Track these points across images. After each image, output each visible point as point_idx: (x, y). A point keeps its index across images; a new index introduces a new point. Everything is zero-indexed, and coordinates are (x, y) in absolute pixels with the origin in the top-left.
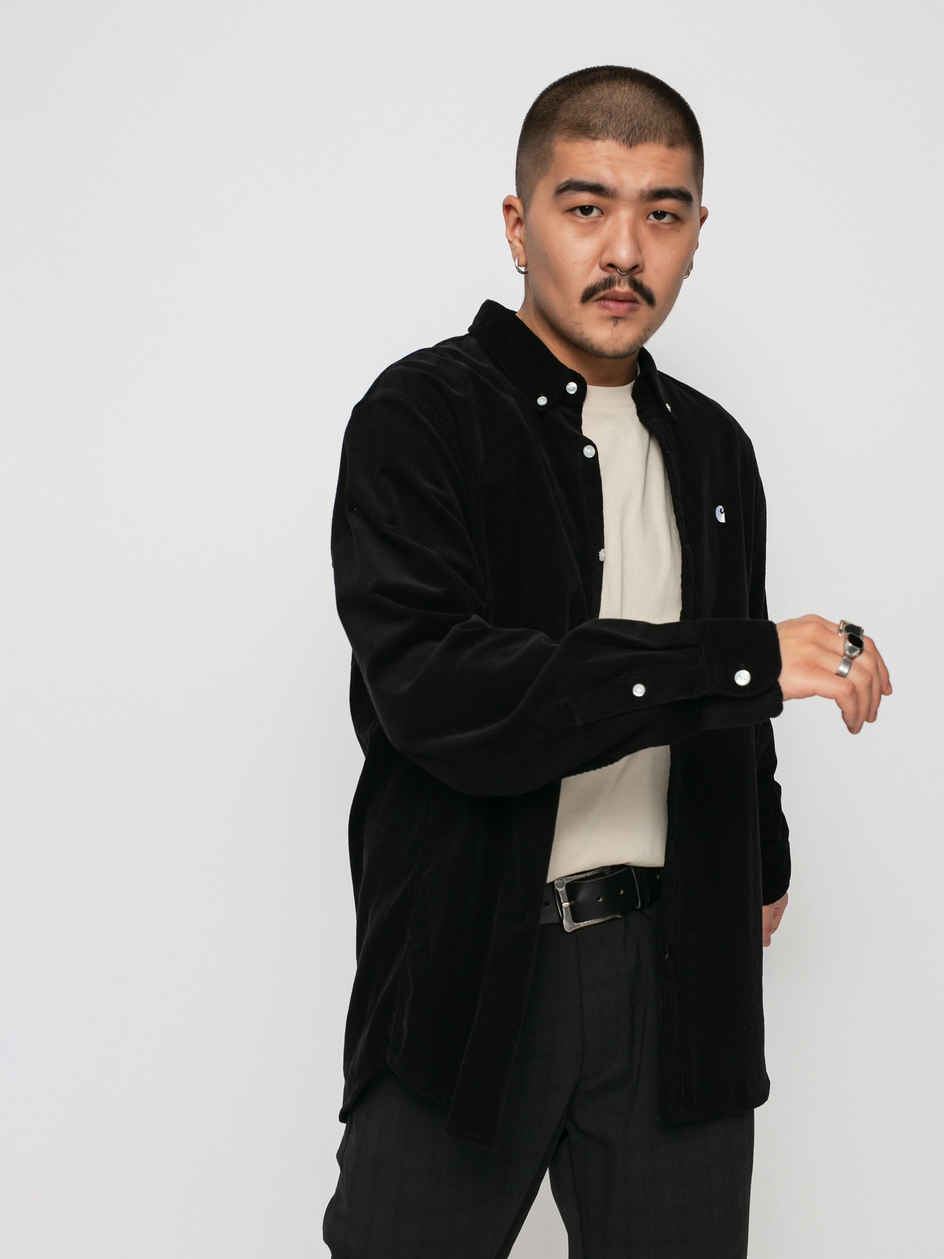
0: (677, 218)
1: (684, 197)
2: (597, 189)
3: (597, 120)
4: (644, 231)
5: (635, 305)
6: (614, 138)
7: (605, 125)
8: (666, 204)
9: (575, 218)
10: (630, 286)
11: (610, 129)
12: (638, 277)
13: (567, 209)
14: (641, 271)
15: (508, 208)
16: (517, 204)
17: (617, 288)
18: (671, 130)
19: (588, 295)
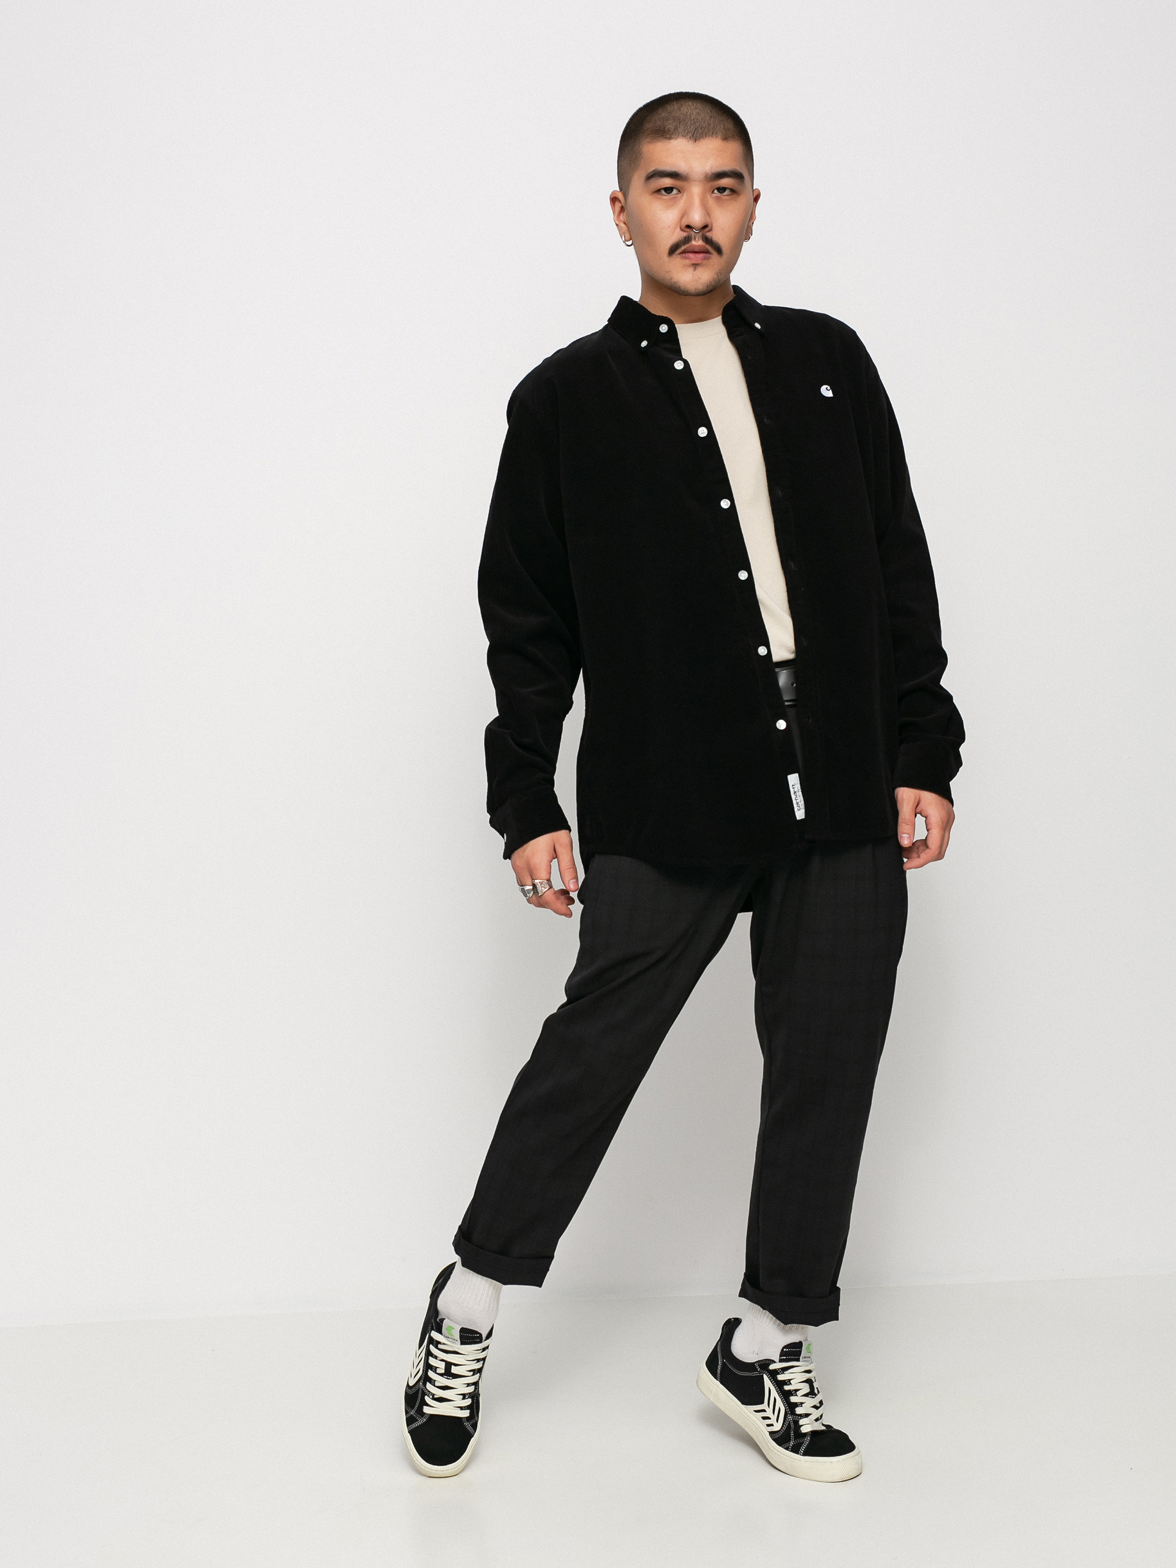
0: (733, 191)
1: (737, 176)
2: (674, 175)
3: (670, 125)
4: (711, 201)
5: (709, 255)
6: (683, 136)
7: (676, 129)
8: (725, 182)
9: (661, 196)
10: (703, 241)
11: (680, 130)
12: (708, 234)
13: (655, 190)
14: (711, 230)
15: (614, 200)
16: (620, 196)
17: (694, 243)
18: (724, 128)
19: (673, 250)
